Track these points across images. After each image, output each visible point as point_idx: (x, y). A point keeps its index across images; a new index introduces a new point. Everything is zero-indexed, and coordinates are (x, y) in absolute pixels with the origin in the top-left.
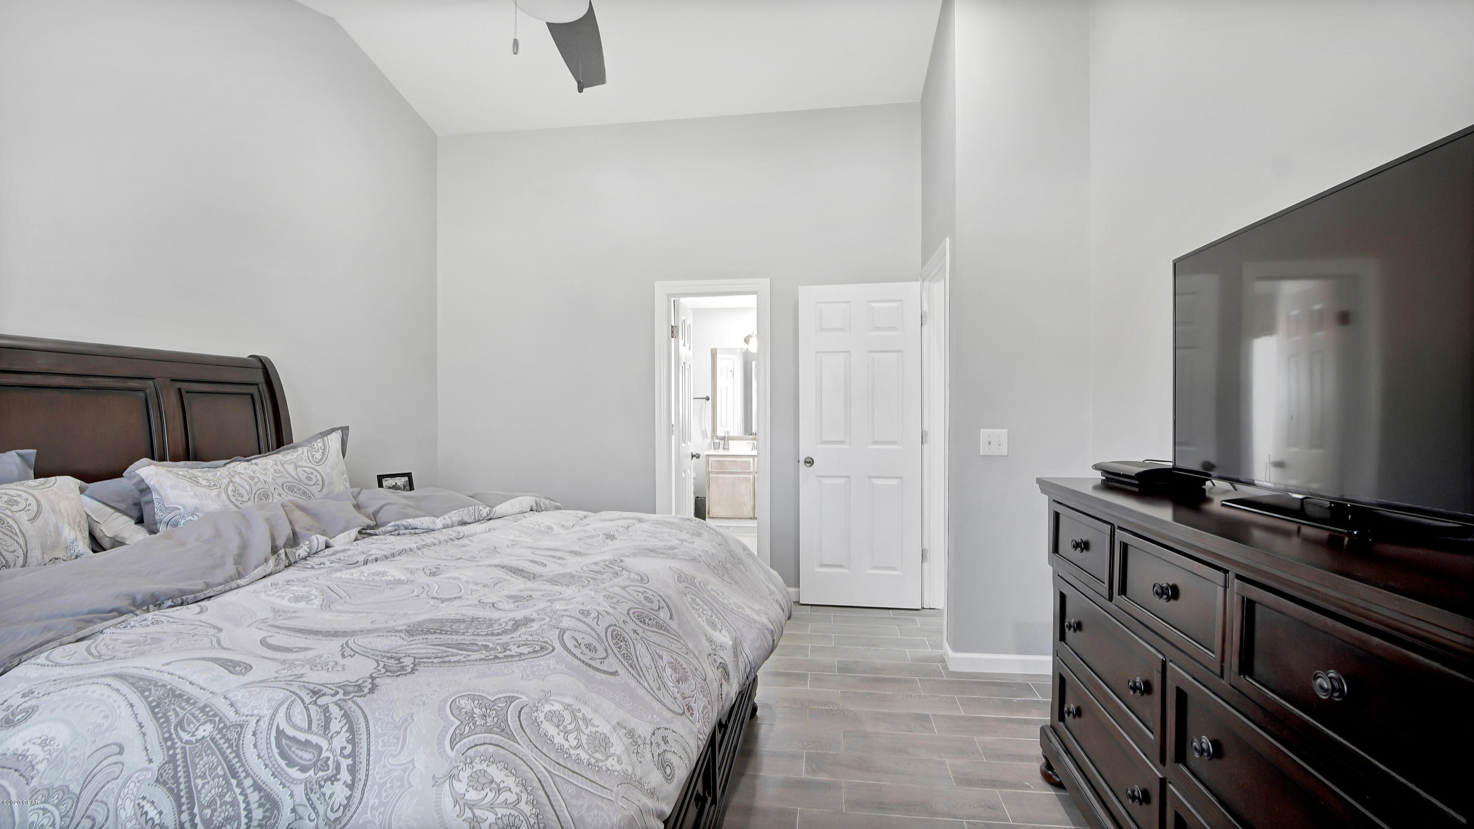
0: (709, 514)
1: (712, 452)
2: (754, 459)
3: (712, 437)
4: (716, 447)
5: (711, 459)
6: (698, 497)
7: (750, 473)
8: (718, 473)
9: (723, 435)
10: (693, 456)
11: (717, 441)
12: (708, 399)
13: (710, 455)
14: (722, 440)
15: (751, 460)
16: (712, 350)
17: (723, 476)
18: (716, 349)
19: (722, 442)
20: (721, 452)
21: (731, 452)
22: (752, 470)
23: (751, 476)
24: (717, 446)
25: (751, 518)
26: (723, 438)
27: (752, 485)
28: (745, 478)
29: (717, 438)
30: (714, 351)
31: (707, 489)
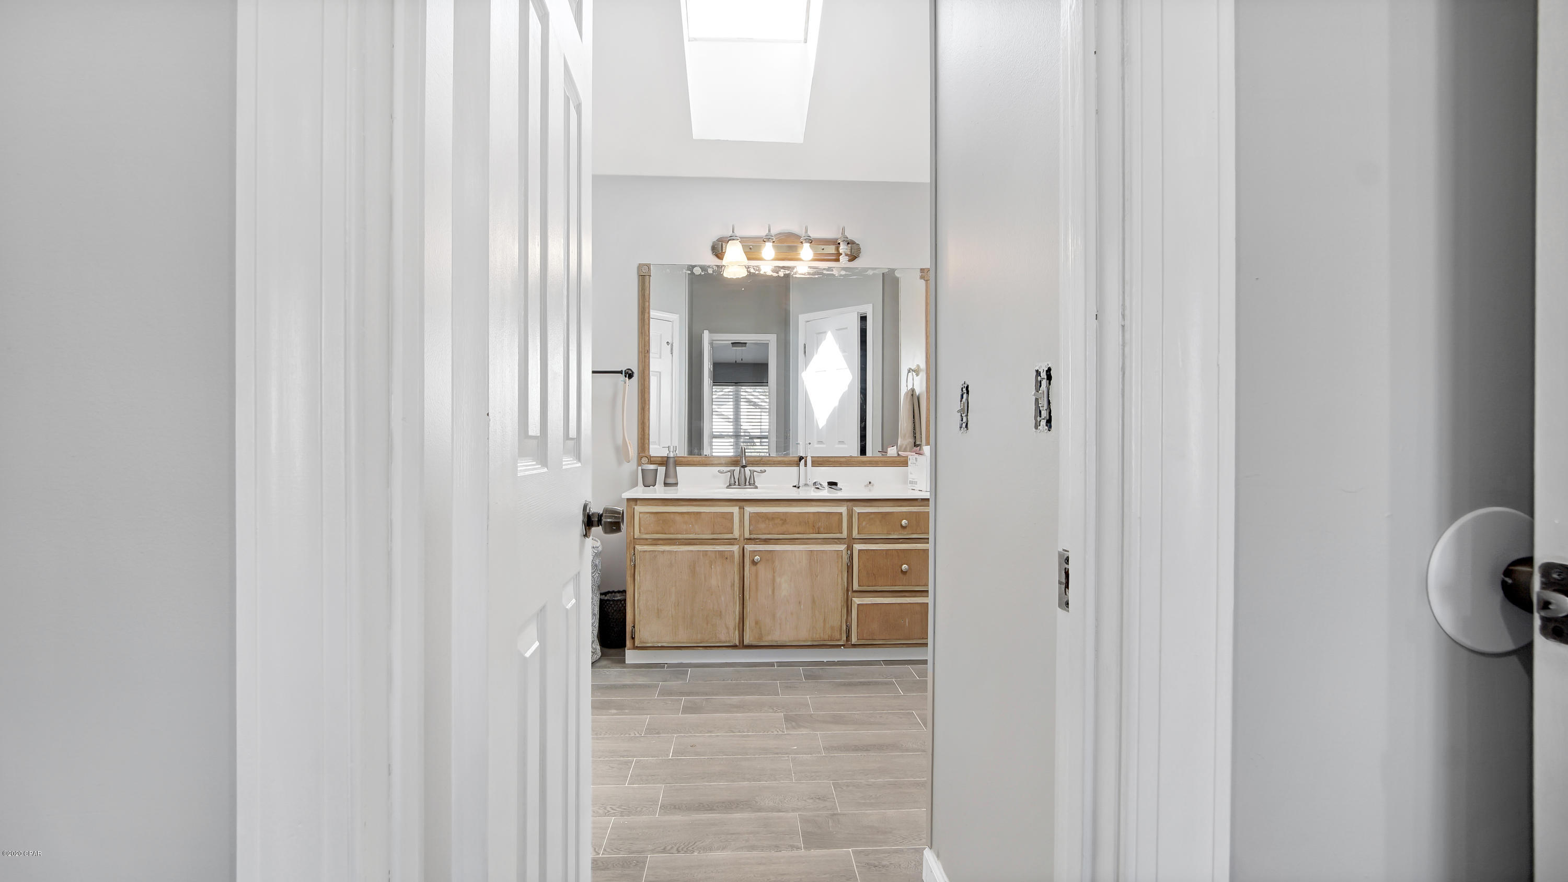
0: (633, 638)
1: (640, 492)
2: (741, 508)
3: (640, 458)
4: (649, 482)
5: (639, 509)
6: (605, 594)
7: (731, 542)
8: (655, 542)
9: (664, 453)
10: (590, 521)
11: (652, 467)
12: (630, 375)
13: (636, 500)
14: (661, 464)
15: (735, 510)
16: (640, 267)
17: (667, 548)
18: (648, 266)
19: (661, 470)
20: (659, 492)
21: (682, 491)
22: (736, 534)
23: (735, 548)
24: (650, 480)
25: (734, 647)
26: (664, 462)
27: (736, 569)
28: (721, 553)
29: (651, 461)
30: (645, 270)
31: (629, 580)
